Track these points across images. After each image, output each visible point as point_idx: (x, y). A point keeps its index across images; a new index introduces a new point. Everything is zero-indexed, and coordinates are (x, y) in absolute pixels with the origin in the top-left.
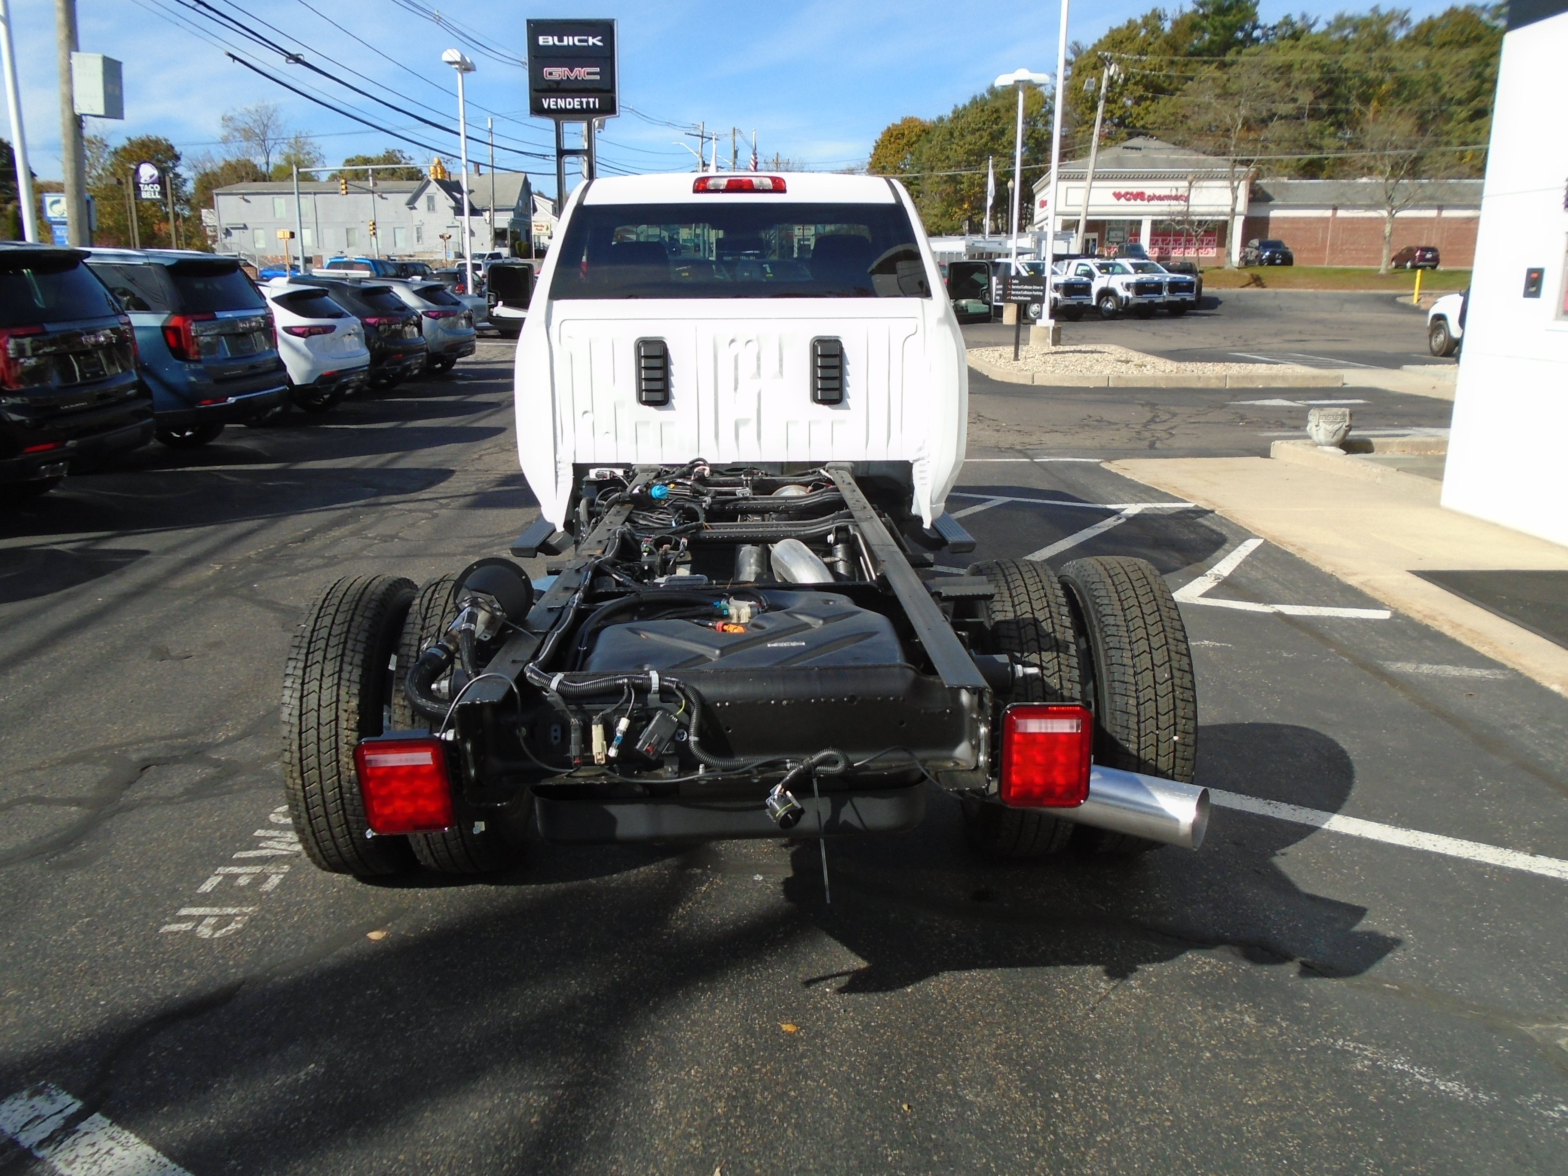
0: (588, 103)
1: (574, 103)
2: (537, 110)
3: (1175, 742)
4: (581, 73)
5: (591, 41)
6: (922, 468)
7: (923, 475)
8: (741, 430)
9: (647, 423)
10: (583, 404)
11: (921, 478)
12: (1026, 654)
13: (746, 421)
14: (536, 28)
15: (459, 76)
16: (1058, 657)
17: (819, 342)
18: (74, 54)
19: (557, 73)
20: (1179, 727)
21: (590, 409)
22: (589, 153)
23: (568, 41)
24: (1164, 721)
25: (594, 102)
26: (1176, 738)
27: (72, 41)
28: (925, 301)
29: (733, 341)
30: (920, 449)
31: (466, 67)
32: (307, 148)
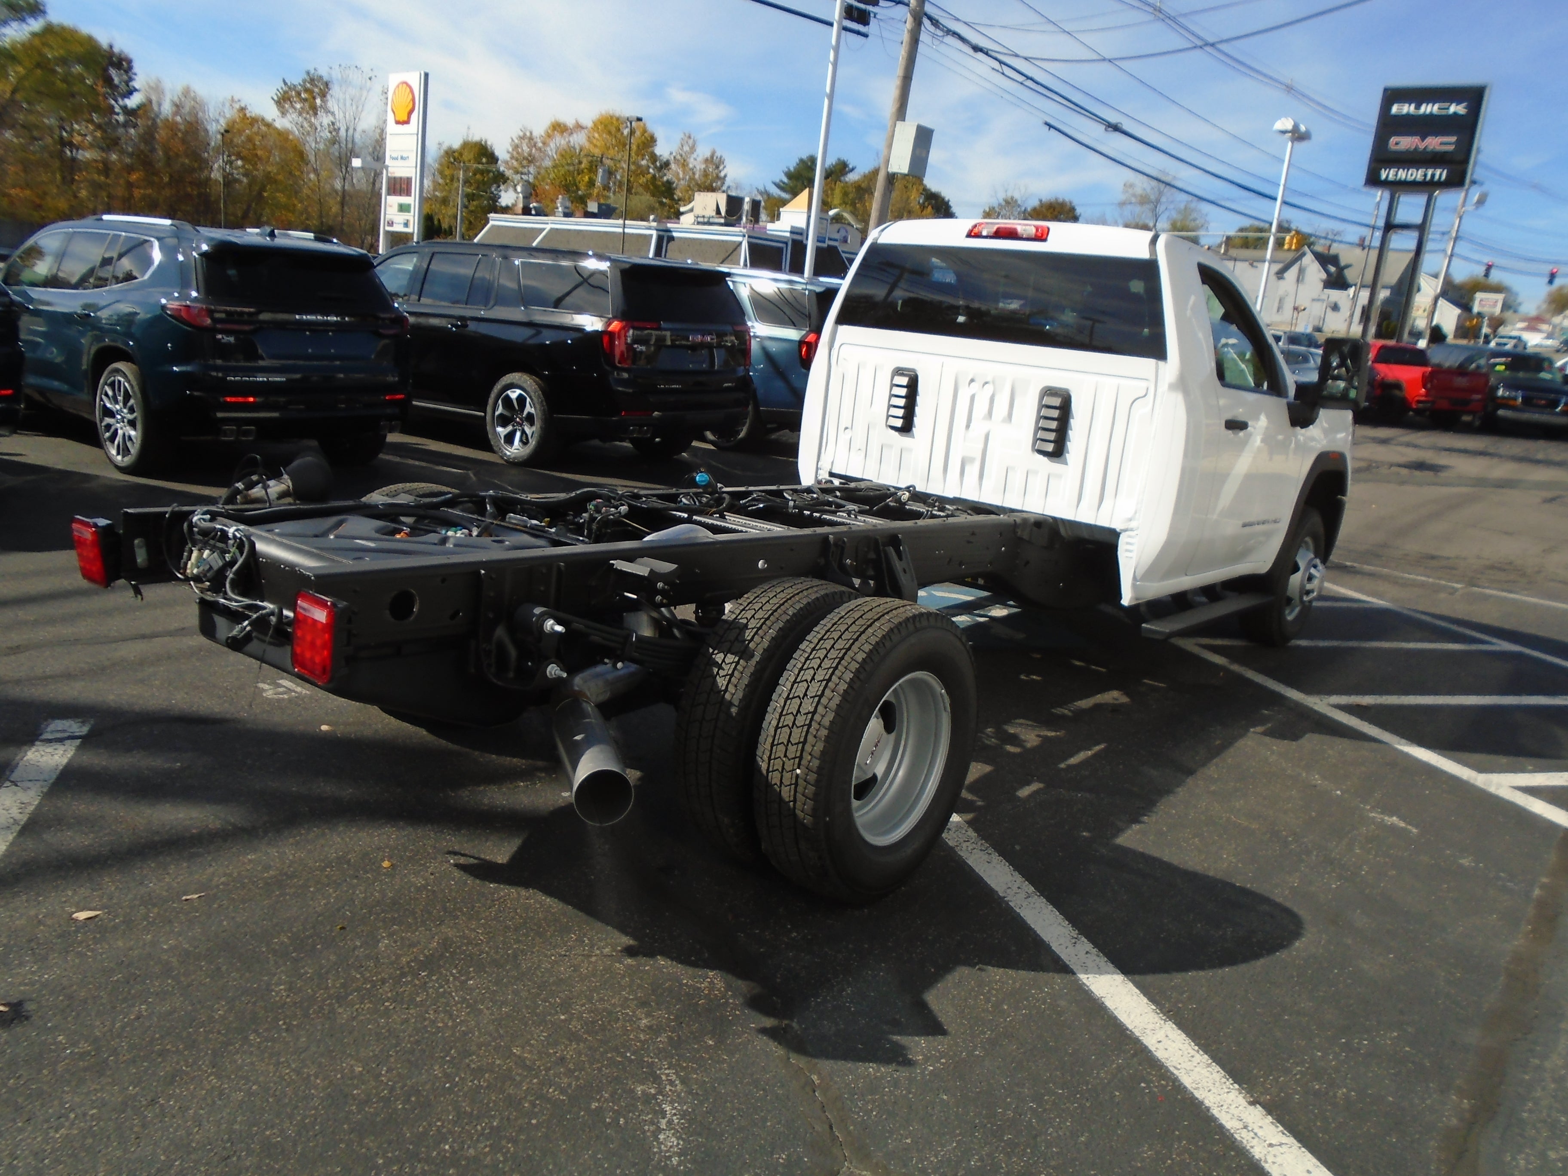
0: (1433, 176)
1: (1416, 174)
2: (1373, 180)
3: (797, 776)
4: (1434, 143)
5: (1453, 109)
6: (1129, 540)
7: (1129, 547)
8: (967, 468)
9: (890, 447)
10: (845, 422)
11: (1127, 551)
12: (716, 652)
13: (972, 460)
14: (1392, 95)
15: (1290, 144)
16: (738, 663)
17: (1049, 392)
18: (899, 124)
19: (1403, 143)
20: (804, 762)
21: (850, 426)
22: (1422, 228)
23: (1427, 109)
24: (792, 751)
25: (1440, 174)
26: (798, 771)
27: (901, 113)
28: (1161, 363)
29: (972, 381)
30: (1130, 520)
31: (1298, 136)
32: (1194, 215)
